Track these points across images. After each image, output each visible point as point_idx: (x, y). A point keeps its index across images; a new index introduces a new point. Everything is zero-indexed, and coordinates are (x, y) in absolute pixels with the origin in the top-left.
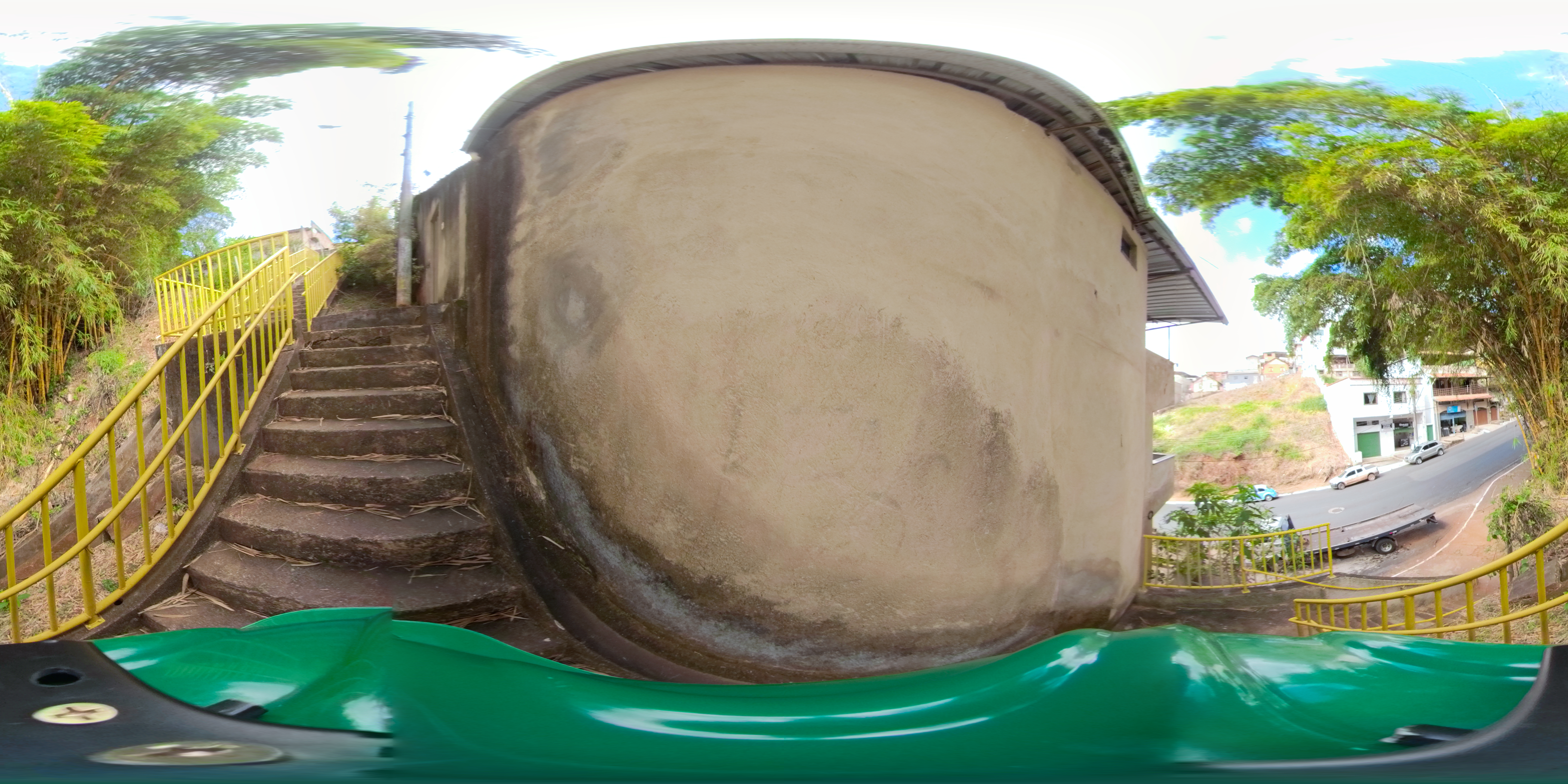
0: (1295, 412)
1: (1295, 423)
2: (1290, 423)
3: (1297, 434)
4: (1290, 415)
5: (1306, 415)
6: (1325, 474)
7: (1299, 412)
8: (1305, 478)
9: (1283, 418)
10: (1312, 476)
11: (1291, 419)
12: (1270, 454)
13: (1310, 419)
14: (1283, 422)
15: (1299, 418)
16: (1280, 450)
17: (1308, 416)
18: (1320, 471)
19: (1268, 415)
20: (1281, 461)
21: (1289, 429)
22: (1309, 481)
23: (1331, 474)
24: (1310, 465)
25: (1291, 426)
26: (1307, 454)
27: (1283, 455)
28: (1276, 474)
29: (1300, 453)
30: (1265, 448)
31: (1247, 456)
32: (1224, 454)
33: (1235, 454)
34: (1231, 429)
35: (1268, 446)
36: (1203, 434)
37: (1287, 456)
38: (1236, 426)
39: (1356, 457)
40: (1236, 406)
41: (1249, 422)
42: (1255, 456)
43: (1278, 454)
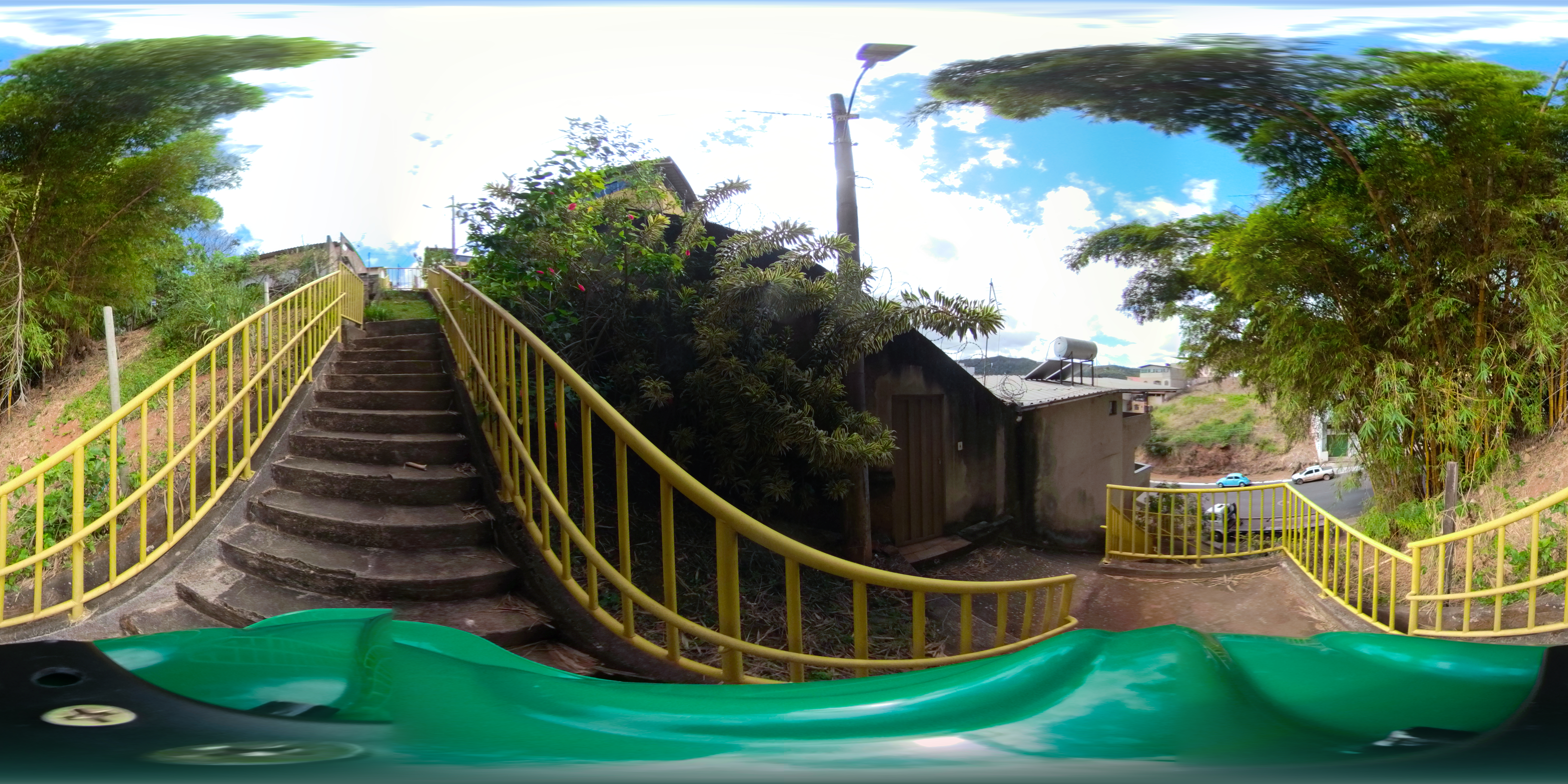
2: (1273, 419)
3: (1278, 430)
6: (1292, 468)
8: (1277, 469)
9: (1267, 414)
10: (1283, 469)
12: (1252, 445)
14: (1267, 418)
16: (1261, 444)
18: (1288, 466)
19: (1256, 410)
20: (1260, 453)
21: (1271, 425)
22: (1281, 472)
23: (1299, 469)
24: (1283, 459)
25: (1274, 422)
26: (1283, 448)
27: (1262, 447)
28: (1254, 464)
29: (1276, 447)
30: (1248, 442)
31: (1232, 447)
32: (1214, 444)
33: (1223, 445)
34: (1222, 422)
35: (1251, 439)
36: (1199, 426)
37: (1265, 450)
38: (1226, 420)
39: (1323, 456)
40: (1230, 400)
41: (1238, 417)
42: (1239, 447)
43: (1258, 447)
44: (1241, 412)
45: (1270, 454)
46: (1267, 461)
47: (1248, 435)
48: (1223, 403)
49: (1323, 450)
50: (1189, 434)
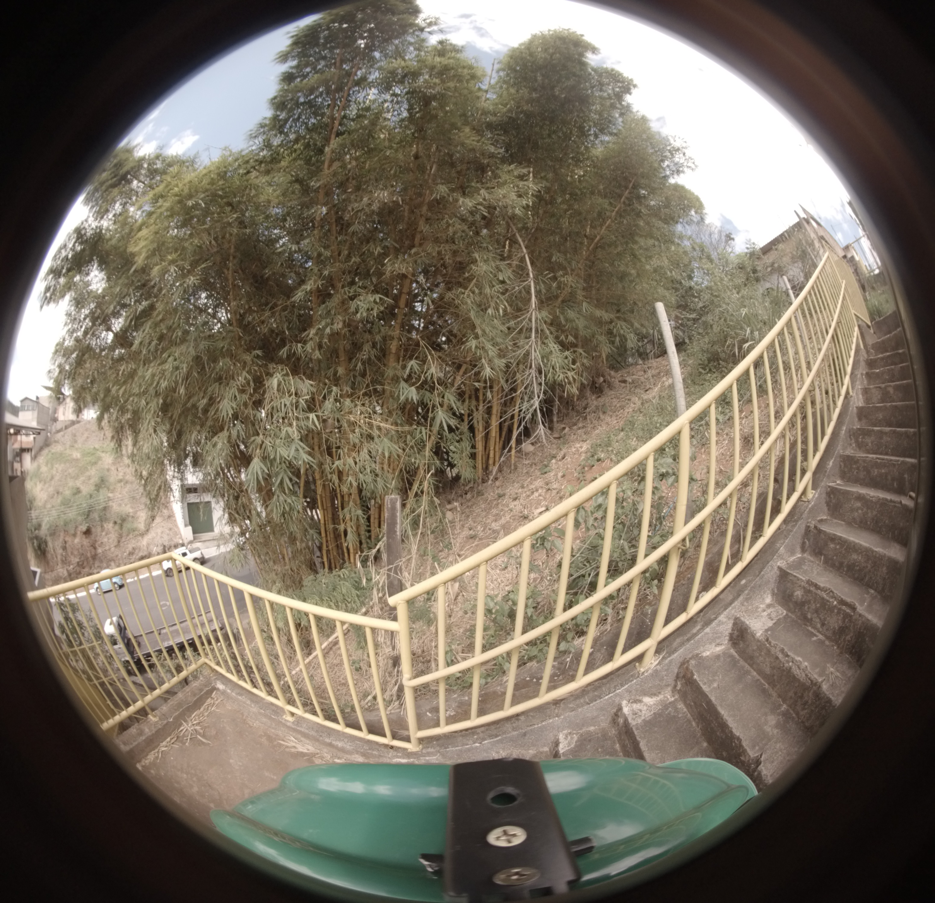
1: (132, 483)
2: (127, 482)
4: (128, 470)
9: (120, 477)
11: (128, 477)
12: (111, 525)
14: (120, 481)
16: (119, 522)
18: (154, 550)
19: (108, 470)
20: (121, 536)
21: (125, 491)
24: (144, 542)
25: (128, 487)
26: (141, 526)
27: (121, 526)
29: (135, 525)
30: (106, 519)
31: (93, 530)
32: (76, 527)
33: (84, 528)
34: (78, 491)
35: (108, 515)
36: (59, 500)
37: (125, 530)
38: (82, 488)
39: (187, 533)
40: (84, 455)
41: (92, 481)
42: (99, 529)
43: (117, 527)
44: (94, 473)
45: (131, 536)
46: (130, 547)
47: (105, 509)
48: (77, 460)
49: (186, 526)
50: (54, 513)
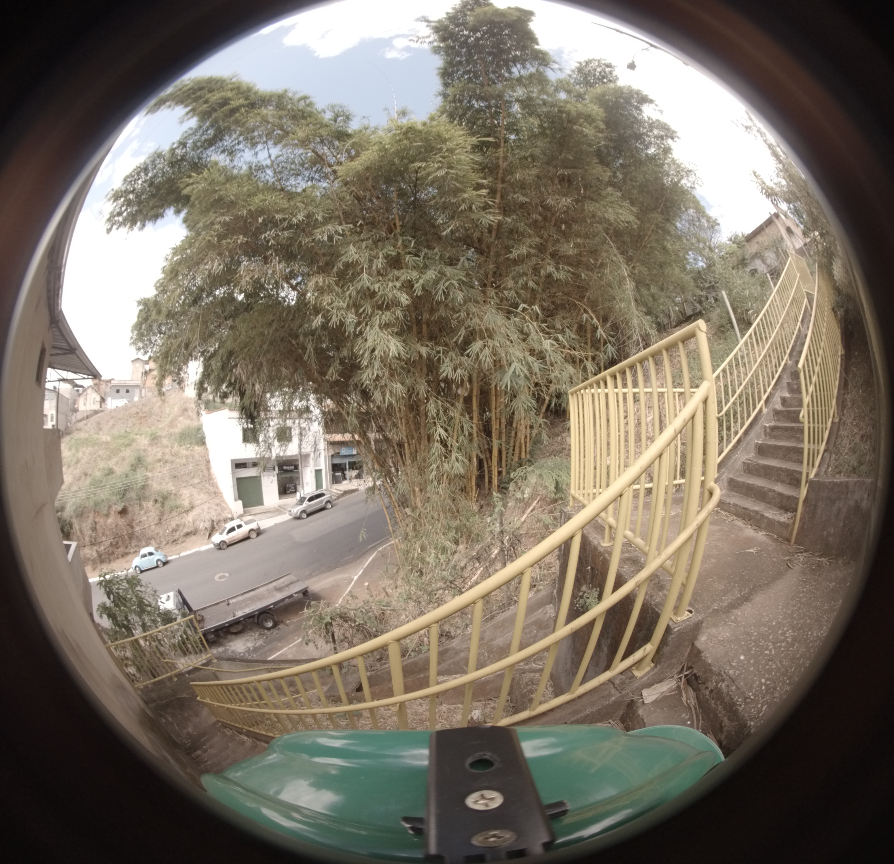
0: (172, 447)
1: (172, 462)
2: (166, 462)
3: (175, 477)
4: (167, 451)
5: (184, 452)
6: (206, 528)
7: (176, 447)
8: (187, 534)
9: (159, 456)
10: (194, 532)
11: (168, 457)
12: (151, 503)
13: (187, 457)
14: (160, 461)
15: (176, 455)
16: (160, 499)
17: (185, 452)
18: (201, 526)
19: (145, 450)
20: (162, 514)
21: (165, 470)
22: (193, 538)
23: (212, 531)
24: (190, 517)
25: (168, 466)
26: (186, 503)
27: (163, 504)
28: (159, 530)
29: (179, 502)
30: (145, 498)
31: (130, 509)
32: (110, 507)
33: (120, 508)
34: (111, 472)
35: (147, 494)
36: (88, 481)
37: (167, 507)
38: (116, 468)
39: (237, 507)
40: (115, 438)
41: (127, 461)
42: (137, 508)
43: (158, 505)
44: (128, 454)
45: (174, 513)
46: (173, 524)
47: (144, 487)
48: (107, 443)
49: (236, 500)
